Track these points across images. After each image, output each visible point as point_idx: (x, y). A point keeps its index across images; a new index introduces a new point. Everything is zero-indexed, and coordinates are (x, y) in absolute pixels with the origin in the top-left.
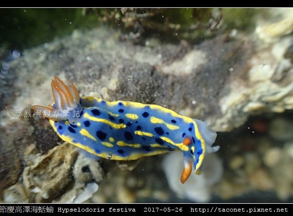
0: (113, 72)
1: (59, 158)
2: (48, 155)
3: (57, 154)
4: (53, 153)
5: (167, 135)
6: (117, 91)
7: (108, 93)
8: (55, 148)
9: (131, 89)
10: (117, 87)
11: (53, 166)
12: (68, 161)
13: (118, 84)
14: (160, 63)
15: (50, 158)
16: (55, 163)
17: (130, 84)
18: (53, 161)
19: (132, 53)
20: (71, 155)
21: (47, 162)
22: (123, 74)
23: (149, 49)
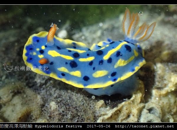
1: (127, 111)
2: (119, 108)
3: (125, 108)
4: (122, 107)
5: (67, 62)
8: (123, 103)
11: (122, 118)
12: (135, 115)
15: (120, 111)
16: (123, 116)
18: (122, 114)
20: (137, 110)
21: (118, 114)
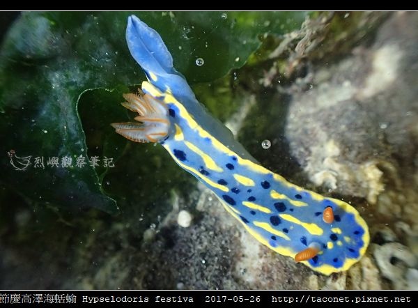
0: (318, 136)
5: (290, 212)
6: (343, 153)
7: (337, 162)
9: (355, 139)
10: (340, 148)
13: (338, 144)
14: (354, 90)
17: (348, 135)
19: (311, 103)
22: (332, 130)
23: (325, 85)
